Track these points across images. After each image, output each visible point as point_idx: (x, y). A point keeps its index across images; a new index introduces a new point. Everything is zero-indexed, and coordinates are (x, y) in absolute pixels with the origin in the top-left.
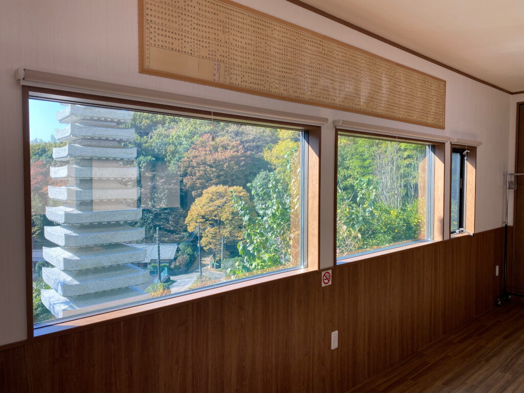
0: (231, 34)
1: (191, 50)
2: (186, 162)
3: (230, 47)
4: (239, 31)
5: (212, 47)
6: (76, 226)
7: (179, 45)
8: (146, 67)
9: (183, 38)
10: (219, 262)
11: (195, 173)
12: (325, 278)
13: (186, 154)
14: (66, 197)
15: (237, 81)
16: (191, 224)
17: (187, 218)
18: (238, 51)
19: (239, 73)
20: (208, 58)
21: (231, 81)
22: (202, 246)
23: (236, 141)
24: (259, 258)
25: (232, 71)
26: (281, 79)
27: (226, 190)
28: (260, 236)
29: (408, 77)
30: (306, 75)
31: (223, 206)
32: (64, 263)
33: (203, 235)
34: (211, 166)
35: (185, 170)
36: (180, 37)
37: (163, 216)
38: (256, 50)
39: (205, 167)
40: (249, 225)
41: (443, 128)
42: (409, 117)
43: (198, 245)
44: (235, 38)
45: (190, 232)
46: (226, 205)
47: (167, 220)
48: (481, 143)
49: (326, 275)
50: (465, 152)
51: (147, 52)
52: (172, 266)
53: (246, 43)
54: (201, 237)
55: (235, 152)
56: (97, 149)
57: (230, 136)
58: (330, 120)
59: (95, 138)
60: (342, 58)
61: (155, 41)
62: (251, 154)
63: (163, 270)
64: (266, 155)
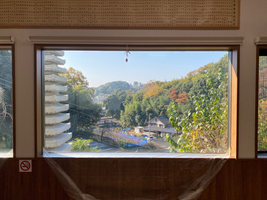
12: (23, 165)
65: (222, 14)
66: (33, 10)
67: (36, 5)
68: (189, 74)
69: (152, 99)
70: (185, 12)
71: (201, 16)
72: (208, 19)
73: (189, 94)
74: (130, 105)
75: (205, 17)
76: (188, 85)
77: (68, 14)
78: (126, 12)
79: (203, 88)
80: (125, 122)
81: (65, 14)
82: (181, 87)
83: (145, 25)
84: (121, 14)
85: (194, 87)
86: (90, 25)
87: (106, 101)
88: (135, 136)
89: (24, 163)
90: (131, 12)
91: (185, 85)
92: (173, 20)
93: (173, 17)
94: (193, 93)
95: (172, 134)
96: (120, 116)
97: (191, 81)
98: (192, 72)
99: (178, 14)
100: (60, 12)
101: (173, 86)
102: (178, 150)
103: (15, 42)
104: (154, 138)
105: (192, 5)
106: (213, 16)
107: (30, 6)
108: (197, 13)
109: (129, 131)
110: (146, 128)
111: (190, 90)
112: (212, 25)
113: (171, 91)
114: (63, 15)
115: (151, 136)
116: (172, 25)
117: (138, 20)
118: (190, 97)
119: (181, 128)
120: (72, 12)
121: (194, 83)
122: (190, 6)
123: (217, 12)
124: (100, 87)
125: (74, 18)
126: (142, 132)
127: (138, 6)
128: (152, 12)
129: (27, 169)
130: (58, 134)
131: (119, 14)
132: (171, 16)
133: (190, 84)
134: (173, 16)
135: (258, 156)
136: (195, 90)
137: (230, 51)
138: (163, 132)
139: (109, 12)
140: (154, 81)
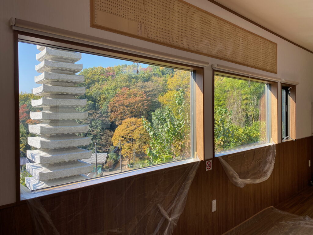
0: (148, 5)
1: (123, 14)
2: (112, 104)
3: (148, 14)
4: (153, 4)
5: (137, 13)
6: (47, 136)
7: (116, 11)
8: (95, 23)
9: (118, 6)
10: (132, 164)
11: (118, 111)
12: (208, 165)
13: (112, 100)
14: (42, 117)
15: (152, 36)
16: (115, 141)
17: (113, 138)
18: (153, 17)
19: (153, 31)
20: (134, 20)
21: (149, 36)
22: (122, 154)
23: (142, 91)
24: (160, 158)
25: (149, 29)
26: (179, 36)
27: (136, 121)
28: (160, 145)
29: (255, 40)
30: (195, 35)
31: (135, 130)
32: (40, 159)
33: (122, 148)
34: (127, 107)
35: (112, 109)
36: (116, 6)
37: (99, 137)
38: (164, 17)
39: (123, 107)
40: (153, 137)
41: (276, 73)
42: (256, 65)
43: (120, 154)
44: (151, 8)
45: (115, 146)
46: (137, 129)
47: (101, 139)
48: (299, 83)
49: (208, 163)
50: (289, 88)
51: (96, 13)
52: (104, 167)
53: (157, 12)
54: (121, 149)
55: (141, 97)
56: (61, 88)
57: (138, 88)
58: (210, 64)
59: (60, 81)
60: (216, 26)
61: (100, 7)
62: (151, 99)
63: (99, 169)
64: (160, 99)
101: (21, 102)
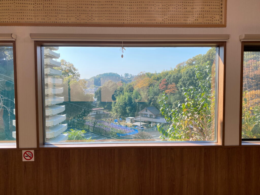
65: (210, 13)
66: (33, 9)
67: (36, 3)
68: (178, 66)
69: (142, 91)
70: (177, 11)
71: (191, 15)
72: (198, 17)
73: (178, 85)
74: (121, 96)
75: (195, 16)
76: (177, 77)
77: (66, 12)
78: (122, 11)
79: (191, 80)
80: (116, 113)
81: (63, 12)
82: (171, 79)
83: (139, 23)
84: (117, 13)
85: (183, 78)
86: (87, 23)
87: (98, 92)
88: (126, 126)
89: (27, 153)
90: (126, 11)
91: (174, 76)
92: (165, 19)
93: (165, 16)
94: (182, 84)
95: (161, 124)
96: (111, 107)
97: (180, 73)
98: (181, 64)
99: (170, 13)
100: (59, 10)
101: (163, 77)
102: (168, 139)
103: (15, 39)
104: (144, 128)
105: (183, 4)
106: (202, 14)
107: (29, 4)
108: (187, 12)
109: (121, 121)
110: (137, 119)
111: (179, 81)
112: (201, 23)
113: (161, 82)
114: (62, 13)
115: (141, 126)
116: (164, 23)
117: (132, 19)
118: (179, 88)
119: (171, 118)
120: (70, 10)
121: (182, 74)
122: (181, 5)
123: (206, 11)
124: (91, 78)
125: (72, 16)
126: (133, 123)
127: (132, 5)
128: (145, 11)
129: (30, 158)
130: (54, 125)
131: (115, 13)
132: (163, 14)
133: (179, 75)
134: (165, 14)
135: (242, 143)
136: (183, 81)
137: (217, 47)
138: (153, 122)
139: (105, 11)
140: (145, 73)
